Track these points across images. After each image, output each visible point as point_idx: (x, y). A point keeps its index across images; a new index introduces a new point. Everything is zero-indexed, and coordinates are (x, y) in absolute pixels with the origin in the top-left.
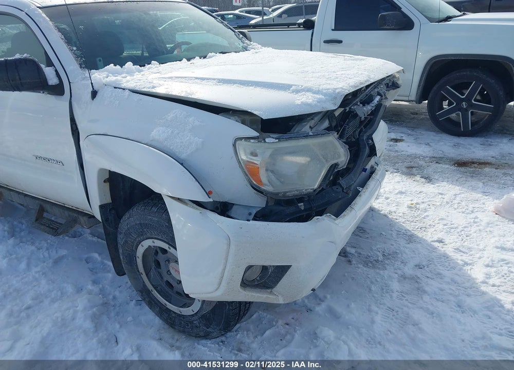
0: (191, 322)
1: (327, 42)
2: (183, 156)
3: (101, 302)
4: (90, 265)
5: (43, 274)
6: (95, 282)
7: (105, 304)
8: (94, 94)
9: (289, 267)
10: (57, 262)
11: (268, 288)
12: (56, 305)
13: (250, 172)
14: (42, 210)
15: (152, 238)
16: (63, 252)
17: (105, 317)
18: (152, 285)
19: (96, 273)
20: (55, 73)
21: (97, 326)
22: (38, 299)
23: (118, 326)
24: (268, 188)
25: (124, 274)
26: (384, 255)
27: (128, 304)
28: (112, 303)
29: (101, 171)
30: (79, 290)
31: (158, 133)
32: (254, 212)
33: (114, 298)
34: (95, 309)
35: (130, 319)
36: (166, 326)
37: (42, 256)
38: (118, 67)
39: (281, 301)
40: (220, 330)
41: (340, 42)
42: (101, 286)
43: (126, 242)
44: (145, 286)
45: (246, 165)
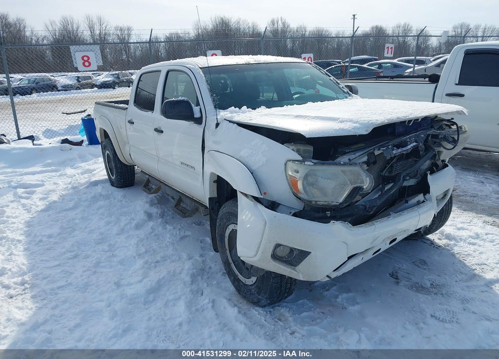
0: (251, 291)
1: (448, 95)
2: (254, 168)
3: (200, 267)
4: (202, 245)
5: (172, 244)
6: (201, 256)
7: (203, 270)
8: (217, 125)
9: (309, 253)
10: (182, 238)
11: (293, 266)
12: (174, 264)
13: (293, 184)
14: (180, 201)
15: (234, 224)
16: (188, 233)
17: (199, 278)
18: (232, 260)
19: (204, 250)
20: (199, 110)
21: (193, 282)
22: (164, 259)
23: (206, 285)
24: (303, 196)
25: (218, 252)
26: (431, 284)
27: (217, 273)
28: (207, 270)
29: (212, 174)
30: (190, 258)
31: (244, 153)
32: (293, 212)
33: (210, 268)
34: (194, 271)
35: (214, 282)
36: (237, 293)
37: (175, 233)
38: (237, 109)
39: (301, 277)
40: (267, 298)
41: (462, 96)
42: (204, 258)
43: (220, 224)
44: (228, 259)
45: (291, 178)
